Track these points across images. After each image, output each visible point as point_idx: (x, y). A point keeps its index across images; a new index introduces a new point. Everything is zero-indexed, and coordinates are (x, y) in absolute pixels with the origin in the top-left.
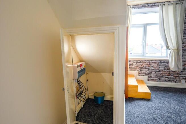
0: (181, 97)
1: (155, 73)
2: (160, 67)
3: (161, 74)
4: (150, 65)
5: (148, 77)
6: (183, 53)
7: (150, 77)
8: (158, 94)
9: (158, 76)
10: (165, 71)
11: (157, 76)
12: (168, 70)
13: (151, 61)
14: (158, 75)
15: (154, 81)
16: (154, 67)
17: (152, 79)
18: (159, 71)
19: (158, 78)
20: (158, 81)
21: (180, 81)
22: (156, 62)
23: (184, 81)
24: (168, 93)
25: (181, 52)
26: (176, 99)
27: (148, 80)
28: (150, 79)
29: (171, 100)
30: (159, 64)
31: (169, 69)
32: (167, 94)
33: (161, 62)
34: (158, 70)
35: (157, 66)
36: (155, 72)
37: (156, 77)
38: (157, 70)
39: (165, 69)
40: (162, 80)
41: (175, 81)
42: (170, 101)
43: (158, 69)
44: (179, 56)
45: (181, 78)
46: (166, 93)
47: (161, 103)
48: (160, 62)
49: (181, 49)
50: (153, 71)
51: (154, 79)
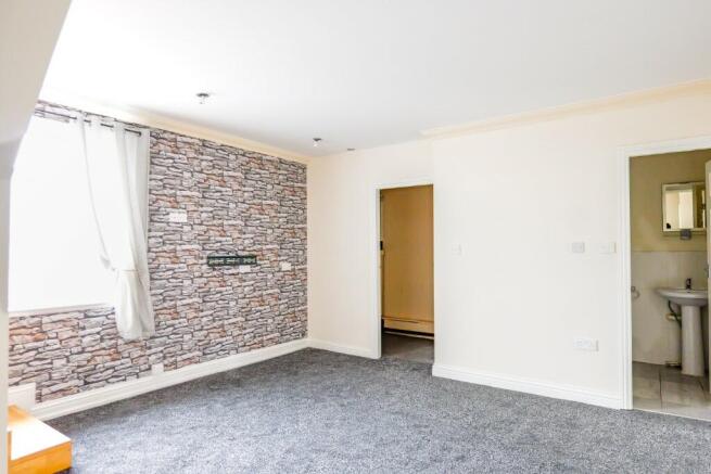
0: (164, 416)
1: (68, 362)
2: (83, 337)
3: (89, 361)
4: (44, 332)
5: (39, 387)
6: (152, 279)
7: (48, 383)
8: (93, 437)
9: (80, 370)
10: (104, 345)
11: (73, 372)
12: (113, 341)
13: (45, 320)
14: (79, 367)
15: (64, 395)
16: (61, 341)
17: (54, 388)
18: (82, 352)
19: (78, 378)
20: (78, 391)
21: (150, 369)
22: (70, 320)
23: (161, 365)
24: (124, 421)
25: (146, 277)
26: (153, 428)
27: (39, 398)
28: (45, 391)
29: (141, 436)
30: (81, 324)
31: (117, 336)
32: (123, 425)
33: (86, 316)
34: (80, 349)
35: (71, 333)
36: (67, 357)
37: (72, 378)
38: (75, 350)
39: (102, 340)
40: (93, 382)
41: (137, 374)
42: (140, 443)
43: (78, 346)
44: (142, 287)
45: (153, 358)
46: (119, 423)
47: (113, 463)
48: (82, 316)
49: (146, 267)
50: (58, 358)
51: (63, 386)
